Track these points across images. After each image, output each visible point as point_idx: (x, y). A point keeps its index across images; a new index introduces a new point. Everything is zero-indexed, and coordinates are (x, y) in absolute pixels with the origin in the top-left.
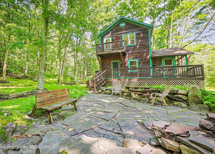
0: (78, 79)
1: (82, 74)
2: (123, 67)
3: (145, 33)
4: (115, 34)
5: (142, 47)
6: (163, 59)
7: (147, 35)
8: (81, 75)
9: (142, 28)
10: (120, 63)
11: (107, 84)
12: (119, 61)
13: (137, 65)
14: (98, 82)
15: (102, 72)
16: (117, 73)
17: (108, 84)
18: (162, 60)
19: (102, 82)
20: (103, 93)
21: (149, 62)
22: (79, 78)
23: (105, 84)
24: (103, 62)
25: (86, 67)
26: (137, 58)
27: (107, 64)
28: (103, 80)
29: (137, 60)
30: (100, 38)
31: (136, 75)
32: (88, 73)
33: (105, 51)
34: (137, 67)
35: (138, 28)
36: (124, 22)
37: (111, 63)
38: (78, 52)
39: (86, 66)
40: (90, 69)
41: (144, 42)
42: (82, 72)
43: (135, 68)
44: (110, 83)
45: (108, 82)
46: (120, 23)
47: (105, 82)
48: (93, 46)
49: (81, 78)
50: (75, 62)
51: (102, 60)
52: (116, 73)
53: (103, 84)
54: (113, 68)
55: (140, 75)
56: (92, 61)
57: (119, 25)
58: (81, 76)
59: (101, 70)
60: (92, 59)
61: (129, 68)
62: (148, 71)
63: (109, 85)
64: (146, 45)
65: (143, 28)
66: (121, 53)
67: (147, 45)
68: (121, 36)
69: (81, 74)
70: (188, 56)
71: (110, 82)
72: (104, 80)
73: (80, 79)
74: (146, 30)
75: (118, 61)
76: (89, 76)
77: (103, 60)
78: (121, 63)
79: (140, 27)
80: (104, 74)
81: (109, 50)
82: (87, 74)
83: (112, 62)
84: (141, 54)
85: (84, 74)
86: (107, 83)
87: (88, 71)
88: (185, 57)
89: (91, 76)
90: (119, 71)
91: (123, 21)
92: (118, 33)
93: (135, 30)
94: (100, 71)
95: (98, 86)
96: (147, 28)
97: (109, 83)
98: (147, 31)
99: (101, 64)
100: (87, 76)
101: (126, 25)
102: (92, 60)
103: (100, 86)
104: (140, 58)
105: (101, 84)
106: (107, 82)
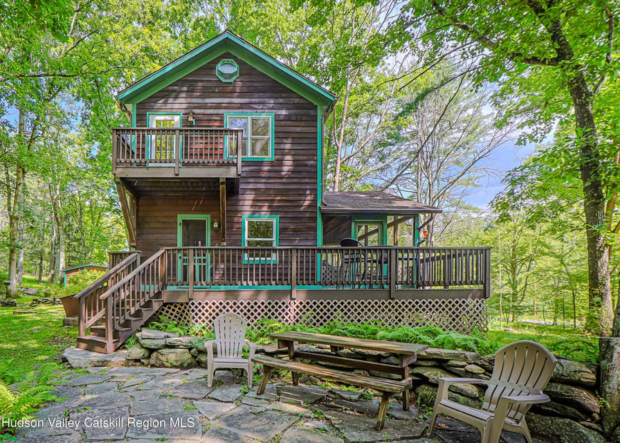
0: (30, 281)
1: (48, 261)
2: (225, 244)
3: (304, 118)
6: (356, 222)
7: (312, 130)
8: (41, 267)
9: (297, 100)
10: (212, 223)
11: (164, 313)
12: (209, 216)
13: (274, 239)
14: (123, 302)
15: (143, 260)
16: (200, 266)
17: (170, 311)
18: (353, 224)
19: (142, 303)
20: (152, 361)
21: (315, 229)
22: (33, 278)
23: (157, 312)
24: (141, 214)
25: (62, 237)
26: (274, 210)
27: (159, 225)
28: (147, 299)
29: (275, 220)
30: (130, 107)
32: (73, 258)
33: (150, 165)
34: (274, 245)
35: (284, 95)
36: (235, 58)
37: (176, 223)
38: (24, 172)
39: (61, 231)
40: (78, 246)
41: (302, 152)
42: (46, 256)
43: (266, 250)
44: (177, 309)
45: (171, 304)
46: (216, 61)
47: (156, 306)
48: (92, 159)
49: (44, 278)
50: (9, 210)
52: (197, 265)
53: (146, 315)
54: (184, 245)
56: (86, 218)
57: (210, 67)
58: (41, 270)
59: (133, 250)
60: (86, 209)
61: (246, 245)
62: (307, 262)
63: (173, 317)
64: (306, 165)
65: (301, 101)
66: (223, 183)
67: (312, 166)
68: (222, 115)
69: (44, 262)
70: (422, 218)
71: (179, 306)
72: (152, 295)
73: (39, 281)
74: (312, 109)
75: (206, 217)
76: (76, 270)
77: (141, 209)
78: (216, 225)
79: (292, 95)
80: (153, 266)
81: (174, 165)
82: (68, 264)
83: (181, 218)
84: (291, 198)
85: (54, 262)
86: (166, 309)
87: (74, 254)
88: (411, 221)
89: (85, 270)
90: (208, 255)
91: (228, 53)
92: (208, 101)
93: (271, 100)
94: (130, 254)
95: (127, 324)
96: (315, 103)
97: (172, 307)
98: (312, 112)
99: (135, 226)
100: (68, 272)
101: (241, 74)
102: (88, 212)
103: (136, 324)
104: (286, 212)
105: (138, 314)
106: (165, 305)
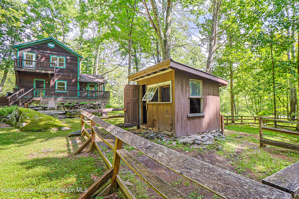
2: (50, 87)
3: (74, 60)
4: (41, 51)
5: (71, 72)
9: (72, 55)
12: (45, 80)
13: (65, 87)
18: (88, 84)
19: (27, 100)
21: (77, 85)
26: (65, 80)
29: (65, 82)
30: (16, 49)
31: (66, 95)
36: (54, 43)
37: (33, 81)
41: (73, 67)
46: (48, 42)
47: (31, 100)
51: (19, 75)
55: (70, 95)
61: (57, 89)
64: (75, 70)
65: (73, 56)
68: (49, 56)
71: (37, 101)
72: (30, 98)
78: (47, 82)
79: (70, 54)
81: (34, 69)
83: (35, 80)
91: (52, 41)
92: (45, 51)
93: (65, 54)
96: (77, 57)
97: (35, 101)
98: (76, 59)
101: (55, 47)
104: (69, 81)
106: (33, 101)
